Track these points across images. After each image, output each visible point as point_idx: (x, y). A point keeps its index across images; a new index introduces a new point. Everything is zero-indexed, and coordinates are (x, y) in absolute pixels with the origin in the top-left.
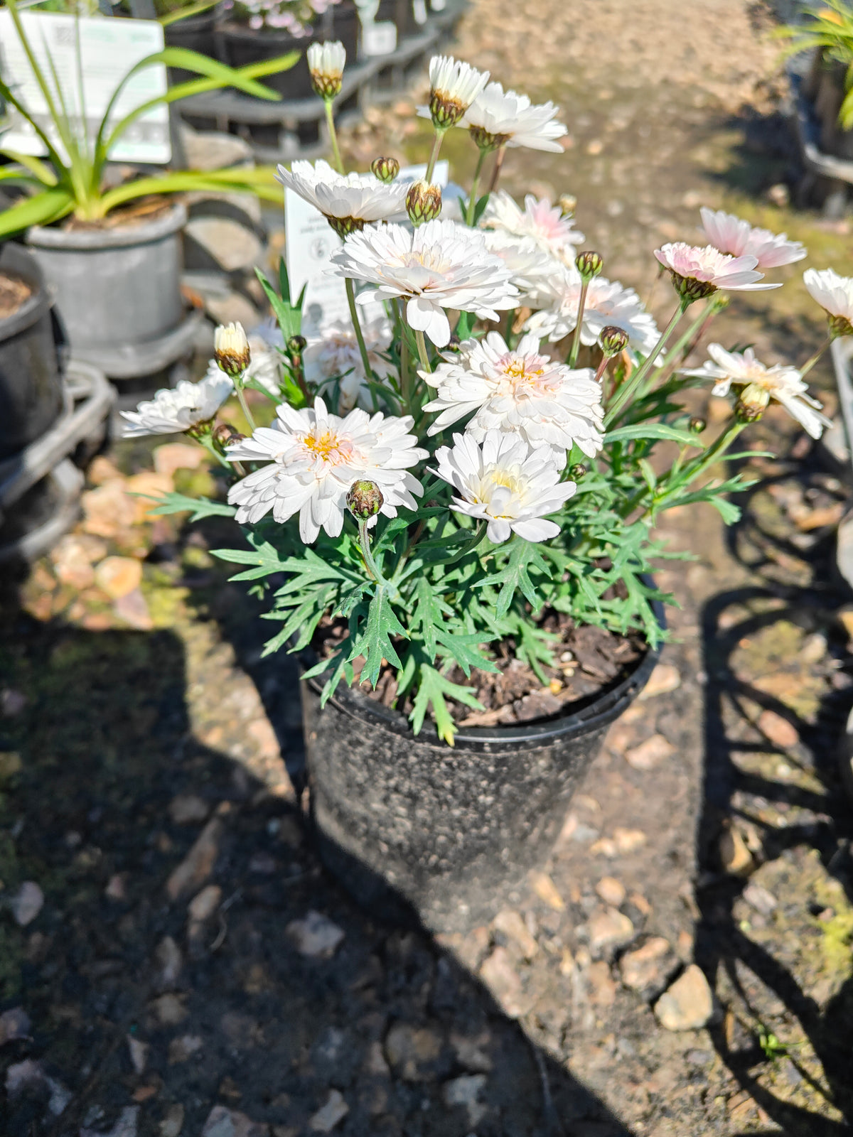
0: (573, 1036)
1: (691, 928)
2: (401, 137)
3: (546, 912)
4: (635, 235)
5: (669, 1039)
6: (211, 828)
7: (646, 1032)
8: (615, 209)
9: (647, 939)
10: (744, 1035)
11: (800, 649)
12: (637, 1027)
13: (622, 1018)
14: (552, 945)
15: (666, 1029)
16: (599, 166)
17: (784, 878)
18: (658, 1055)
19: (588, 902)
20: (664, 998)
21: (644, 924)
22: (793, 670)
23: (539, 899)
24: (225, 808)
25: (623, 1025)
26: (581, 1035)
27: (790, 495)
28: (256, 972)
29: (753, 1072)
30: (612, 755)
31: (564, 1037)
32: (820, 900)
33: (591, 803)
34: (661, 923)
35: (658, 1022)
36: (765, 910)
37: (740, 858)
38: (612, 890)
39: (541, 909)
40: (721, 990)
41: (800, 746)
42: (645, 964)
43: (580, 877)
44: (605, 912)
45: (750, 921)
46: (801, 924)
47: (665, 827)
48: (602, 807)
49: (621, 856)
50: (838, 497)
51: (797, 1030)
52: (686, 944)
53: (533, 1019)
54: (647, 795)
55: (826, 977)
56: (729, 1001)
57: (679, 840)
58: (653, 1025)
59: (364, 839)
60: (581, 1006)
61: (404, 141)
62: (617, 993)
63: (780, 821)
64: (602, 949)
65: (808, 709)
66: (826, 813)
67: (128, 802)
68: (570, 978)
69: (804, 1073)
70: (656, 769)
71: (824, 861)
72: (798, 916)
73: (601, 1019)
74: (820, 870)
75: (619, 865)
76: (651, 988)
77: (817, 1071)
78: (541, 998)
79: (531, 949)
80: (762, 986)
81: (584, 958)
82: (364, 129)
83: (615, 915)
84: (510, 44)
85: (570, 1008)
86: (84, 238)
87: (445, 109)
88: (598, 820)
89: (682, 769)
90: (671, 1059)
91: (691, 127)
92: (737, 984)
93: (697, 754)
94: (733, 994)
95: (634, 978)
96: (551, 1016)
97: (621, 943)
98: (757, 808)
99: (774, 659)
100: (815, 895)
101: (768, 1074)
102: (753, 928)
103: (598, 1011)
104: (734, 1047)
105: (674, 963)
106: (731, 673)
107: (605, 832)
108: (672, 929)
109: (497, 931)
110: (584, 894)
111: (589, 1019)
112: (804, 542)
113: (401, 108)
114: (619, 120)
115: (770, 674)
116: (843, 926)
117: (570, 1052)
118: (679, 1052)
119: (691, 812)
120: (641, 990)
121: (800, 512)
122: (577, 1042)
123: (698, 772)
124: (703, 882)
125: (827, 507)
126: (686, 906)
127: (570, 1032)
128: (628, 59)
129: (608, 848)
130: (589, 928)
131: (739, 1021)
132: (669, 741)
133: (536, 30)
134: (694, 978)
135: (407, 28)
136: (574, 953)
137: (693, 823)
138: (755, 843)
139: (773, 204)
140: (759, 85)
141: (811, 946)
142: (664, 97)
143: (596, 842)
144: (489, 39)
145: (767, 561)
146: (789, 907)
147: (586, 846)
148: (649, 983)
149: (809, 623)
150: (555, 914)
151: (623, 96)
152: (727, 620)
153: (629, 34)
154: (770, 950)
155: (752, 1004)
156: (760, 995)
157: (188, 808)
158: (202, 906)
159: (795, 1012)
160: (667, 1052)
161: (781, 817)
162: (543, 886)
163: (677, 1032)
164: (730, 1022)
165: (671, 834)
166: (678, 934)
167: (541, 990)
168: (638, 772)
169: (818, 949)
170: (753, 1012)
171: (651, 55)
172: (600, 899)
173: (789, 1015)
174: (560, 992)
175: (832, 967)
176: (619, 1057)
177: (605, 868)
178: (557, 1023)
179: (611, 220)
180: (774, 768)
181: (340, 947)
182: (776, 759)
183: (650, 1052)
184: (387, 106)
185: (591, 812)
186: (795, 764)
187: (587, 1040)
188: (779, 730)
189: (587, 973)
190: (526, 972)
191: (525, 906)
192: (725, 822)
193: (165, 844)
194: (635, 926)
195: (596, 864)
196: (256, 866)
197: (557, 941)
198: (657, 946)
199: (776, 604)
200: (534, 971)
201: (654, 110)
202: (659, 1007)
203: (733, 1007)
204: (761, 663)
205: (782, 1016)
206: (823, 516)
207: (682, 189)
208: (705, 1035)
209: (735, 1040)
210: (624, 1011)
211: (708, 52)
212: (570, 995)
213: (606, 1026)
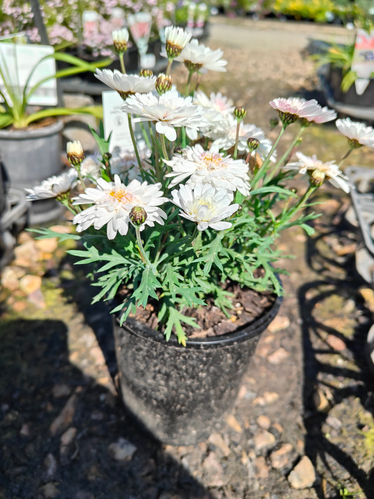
0: (249, 495)
1: (302, 438)
3: (233, 433)
5: (296, 493)
6: (72, 400)
7: (285, 490)
9: (283, 444)
10: (332, 490)
11: (343, 306)
12: (280, 488)
13: (273, 484)
14: (237, 449)
15: (294, 489)
17: (345, 412)
19: (253, 428)
20: (292, 473)
21: (280, 437)
22: (340, 316)
23: (230, 428)
24: (79, 389)
25: (273, 487)
26: (253, 494)
27: (333, 241)
28: (93, 469)
30: (260, 358)
31: (245, 495)
32: (362, 422)
33: (252, 381)
34: (288, 436)
35: (290, 485)
36: (337, 428)
37: (323, 403)
38: (264, 422)
39: (231, 433)
40: (319, 468)
41: (347, 350)
42: (282, 457)
43: (249, 416)
44: (262, 432)
45: (330, 433)
46: (354, 433)
47: (287, 390)
48: (258, 383)
49: (268, 405)
50: (354, 241)
51: (357, 486)
52: (301, 446)
53: (229, 487)
54: (278, 376)
55: (368, 459)
56: (324, 473)
57: (294, 397)
58: (288, 487)
59: (145, 399)
60: (253, 479)
62: (270, 472)
63: (341, 385)
64: (261, 450)
65: (349, 333)
66: (362, 380)
67: (33, 388)
68: (246, 465)
70: (282, 364)
71: (362, 403)
72: (352, 430)
73: (263, 485)
74: (361, 408)
75: (267, 410)
76: (285, 468)
78: (233, 476)
79: (227, 452)
80: (338, 465)
81: (253, 455)
83: (267, 434)
85: (247, 481)
86: (17, 134)
87: (173, 49)
88: (256, 389)
89: (293, 363)
92: (326, 464)
93: (300, 356)
94: (325, 469)
95: (277, 464)
96: (238, 485)
97: (270, 447)
98: (329, 380)
99: (331, 312)
100: (359, 419)
102: (332, 437)
103: (261, 481)
104: (327, 496)
105: (296, 456)
106: (313, 319)
107: (259, 394)
108: (294, 439)
109: (210, 444)
110: (251, 424)
111: (257, 486)
112: (341, 260)
114: (250, 93)
115: (330, 318)
116: (373, 434)
119: (299, 383)
120: (281, 470)
121: (338, 248)
122: (251, 497)
123: (301, 364)
124: (307, 416)
125: (349, 245)
126: (300, 428)
127: (248, 492)
128: (252, 70)
129: (261, 401)
130: (254, 441)
131: (328, 483)
132: (286, 350)
134: (306, 463)
136: (248, 453)
137: (300, 388)
138: (330, 396)
140: (307, 79)
141: (360, 444)
142: (268, 85)
143: (255, 399)
145: (325, 269)
146: (348, 426)
147: (251, 401)
148: (284, 466)
149: (346, 295)
150: (238, 435)
151: (251, 84)
152: (309, 296)
153: (252, 61)
154: (341, 447)
155: (335, 474)
156: (337, 469)
157: (61, 390)
158: (67, 438)
159: (355, 478)
161: (341, 383)
162: (231, 421)
163: (299, 489)
164: (325, 483)
165: (290, 394)
166: (297, 442)
167: (233, 472)
168: (273, 365)
169: (363, 446)
170: (335, 478)
171: (261, 69)
172: (259, 426)
173: (352, 479)
174: (242, 473)
175: (370, 454)
177: (260, 412)
178: (242, 488)
180: (336, 361)
181: (135, 455)
182: (336, 356)
185: (252, 385)
186: (345, 359)
187: (256, 496)
188: (337, 343)
189: (255, 462)
190: (225, 463)
191: (223, 431)
192: (315, 387)
193: (50, 408)
194: (276, 438)
195: (256, 409)
196: (94, 417)
197: (239, 447)
198: (287, 448)
199: (330, 288)
200: (229, 463)
201: (264, 90)
202: (290, 478)
203: (325, 476)
204: (326, 314)
205: (349, 479)
206: (348, 249)
208: (313, 491)
209: (328, 492)
210: (273, 481)
211: (284, 67)
212: (247, 474)
213: (265, 489)
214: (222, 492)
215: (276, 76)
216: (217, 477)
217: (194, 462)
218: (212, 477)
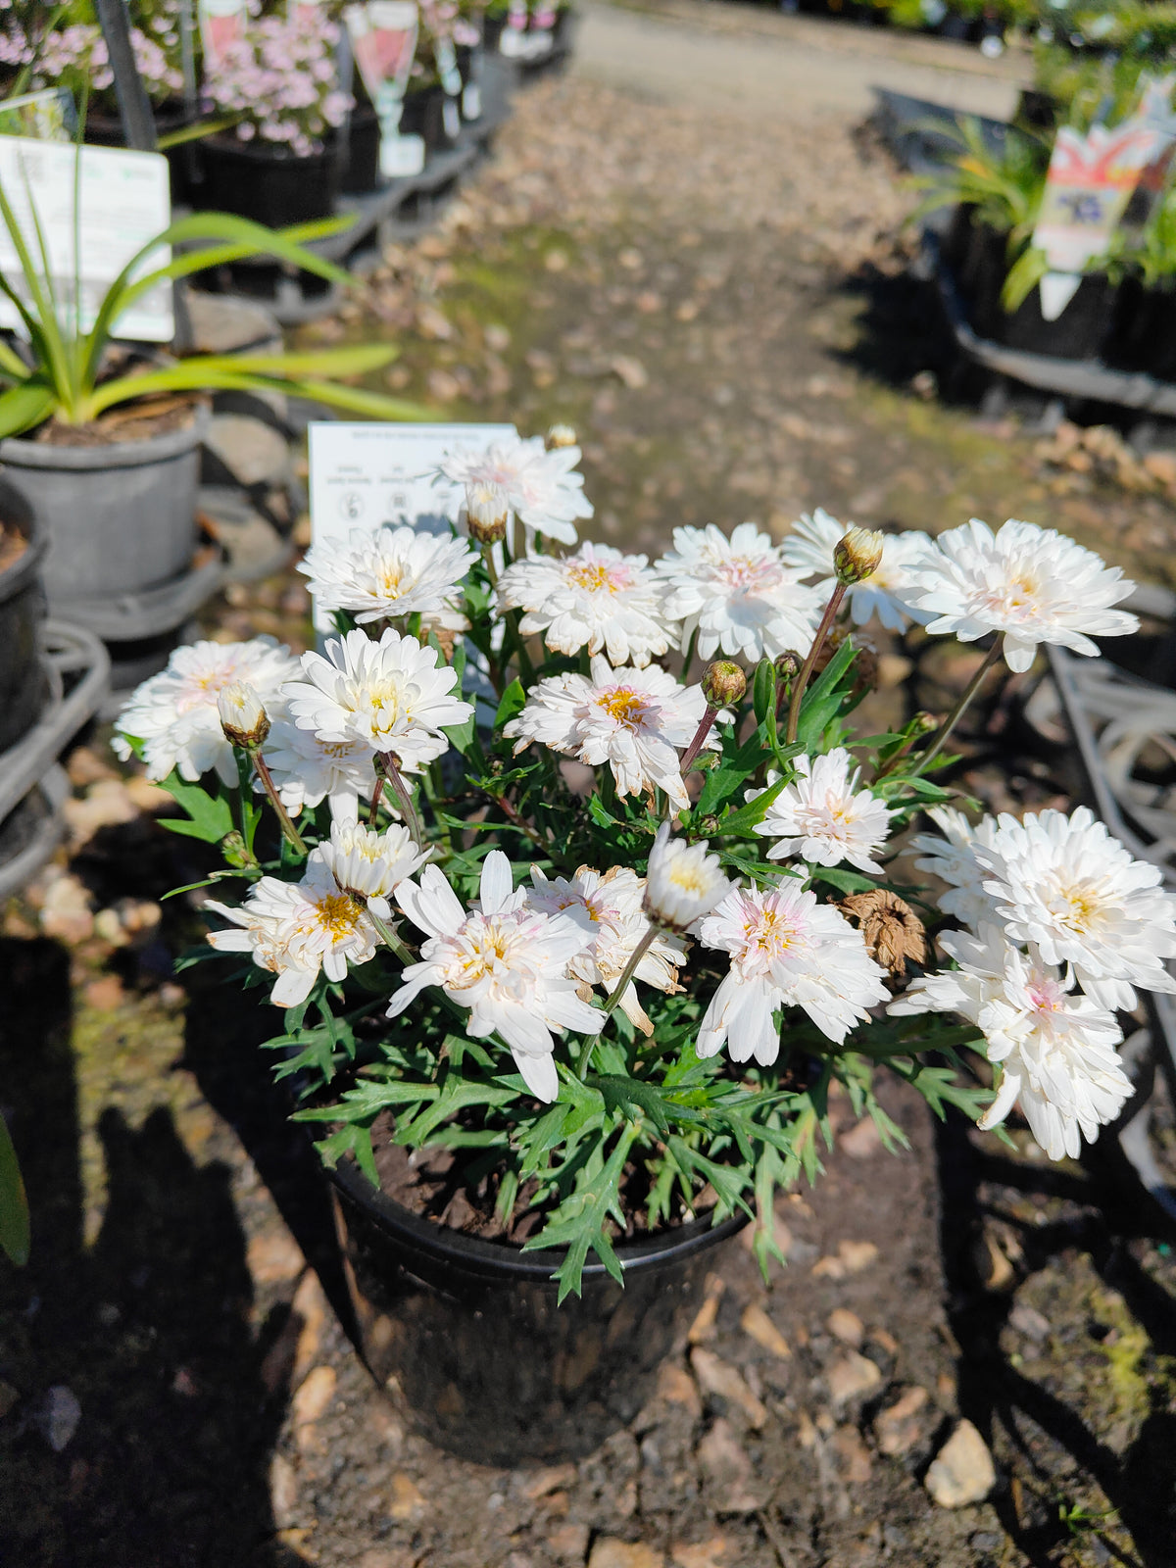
0: (828, 1530)
1: (950, 1367)
2: (433, 288)
3: (769, 1363)
4: (753, 432)
5: (948, 1520)
6: (310, 1283)
7: (919, 1514)
8: (724, 396)
9: (904, 1389)
10: (1036, 1505)
12: (905, 1507)
13: (884, 1499)
14: (785, 1408)
15: (942, 1507)
16: (696, 335)
17: (1054, 1292)
18: (936, 1545)
19: (820, 1344)
20: (935, 1467)
21: (894, 1369)
23: (759, 1346)
25: (887, 1507)
26: (837, 1527)
27: (992, 785)
29: (1053, 1554)
31: (815, 1534)
32: (1101, 1318)
34: (917, 1363)
35: (930, 1500)
36: (1038, 1336)
37: (1002, 1271)
38: (847, 1326)
39: (763, 1360)
40: (999, 1448)
42: (904, 1422)
43: (805, 1311)
44: (844, 1356)
45: (1020, 1352)
46: (1082, 1351)
47: (900, 1234)
48: (817, 1213)
49: (850, 1278)
51: (1096, 1491)
52: (948, 1388)
53: (773, 1511)
54: (871, 1193)
55: (1121, 1419)
56: (1012, 1463)
57: (918, 1252)
58: (925, 1504)
60: (831, 1487)
61: (437, 293)
62: (874, 1464)
63: (1040, 1218)
64: (846, 1406)
66: (1094, 1205)
67: (186, 1255)
68: (813, 1450)
69: (1113, 1548)
70: (878, 1158)
71: (1098, 1266)
72: (1077, 1341)
73: (859, 1504)
74: (1093, 1279)
75: (851, 1291)
76: (915, 1454)
77: (1127, 1545)
78: (779, 1484)
79: (759, 1416)
80: (1046, 1438)
81: (827, 1422)
82: (384, 273)
83: (857, 1360)
84: (560, 161)
85: (818, 1492)
86: (80, 456)
88: (816, 1231)
89: (911, 1155)
90: (952, 1548)
91: (803, 288)
92: (1017, 1437)
93: (926, 1134)
94: (1014, 1450)
95: (893, 1444)
96: (797, 1506)
97: (870, 1397)
98: (1009, 1202)
100: (1093, 1311)
101: (1071, 1555)
102: (1026, 1362)
103: (854, 1492)
104: (1026, 1523)
105: (938, 1418)
107: (827, 1246)
108: (929, 1372)
109: (712, 1395)
110: (818, 1335)
111: (844, 1504)
113: (430, 246)
114: (713, 273)
116: (1131, 1350)
117: (828, 1553)
118: (960, 1537)
119: (929, 1213)
120: (904, 1459)
122: (833, 1537)
123: (931, 1158)
124: (958, 1307)
126: (942, 1340)
127: (823, 1525)
128: (713, 192)
129: (832, 1267)
130: (826, 1382)
131: (1026, 1487)
133: (591, 144)
134: (968, 1438)
135: (437, 143)
136: (813, 1417)
137: (934, 1226)
138: (1015, 1250)
139: (918, 396)
140: (880, 237)
141: (1098, 1380)
142: (764, 246)
143: (817, 1261)
144: (533, 154)
146: (1064, 1331)
147: (806, 1268)
148: (911, 1449)
150: (781, 1366)
151: (714, 242)
153: (709, 157)
154: (1050, 1388)
155: (1039, 1463)
156: (1045, 1450)
157: (273, 1259)
158: (312, 1400)
159: (1090, 1470)
160: (946, 1540)
161: (1039, 1214)
162: (759, 1327)
163: (955, 1509)
164: (1017, 1488)
165: (908, 1243)
166: (937, 1377)
167: (779, 1472)
168: (857, 1162)
169: (1106, 1383)
170: (1042, 1474)
171: (740, 186)
172: (836, 1340)
173: (1083, 1473)
174: (803, 1471)
175: (1126, 1404)
176: (888, 1552)
177: (833, 1297)
178: (806, 1513)
179: (721, 411)
183: (926, 1542)
184: (410, 244)
185: (804, 1221)
187: (846, 1534)
189: (833, 1442)
190: (756, 1448)
191: (742, 1357)
192: (975, 1224)
194: (883, 1372)
195: (822, 1292)
197: (789, 1401)
198: (915, 1398)
200: (767, 1446)
201: (754, 263)
202: (930, 1479)
203: (1017, 1469)
205: (1074, 1474)
207: (803, 372)
208: (989, 1511)
209: (1026, 1514)
210: (885, 1489)
211: (810, 187)
212: (816, 1475)
213: (866, 1512)
214: (755, 1527)
215: (786, 218)
216: (738, 1488)
217: (673, 1449)
218: (727, 1487)
